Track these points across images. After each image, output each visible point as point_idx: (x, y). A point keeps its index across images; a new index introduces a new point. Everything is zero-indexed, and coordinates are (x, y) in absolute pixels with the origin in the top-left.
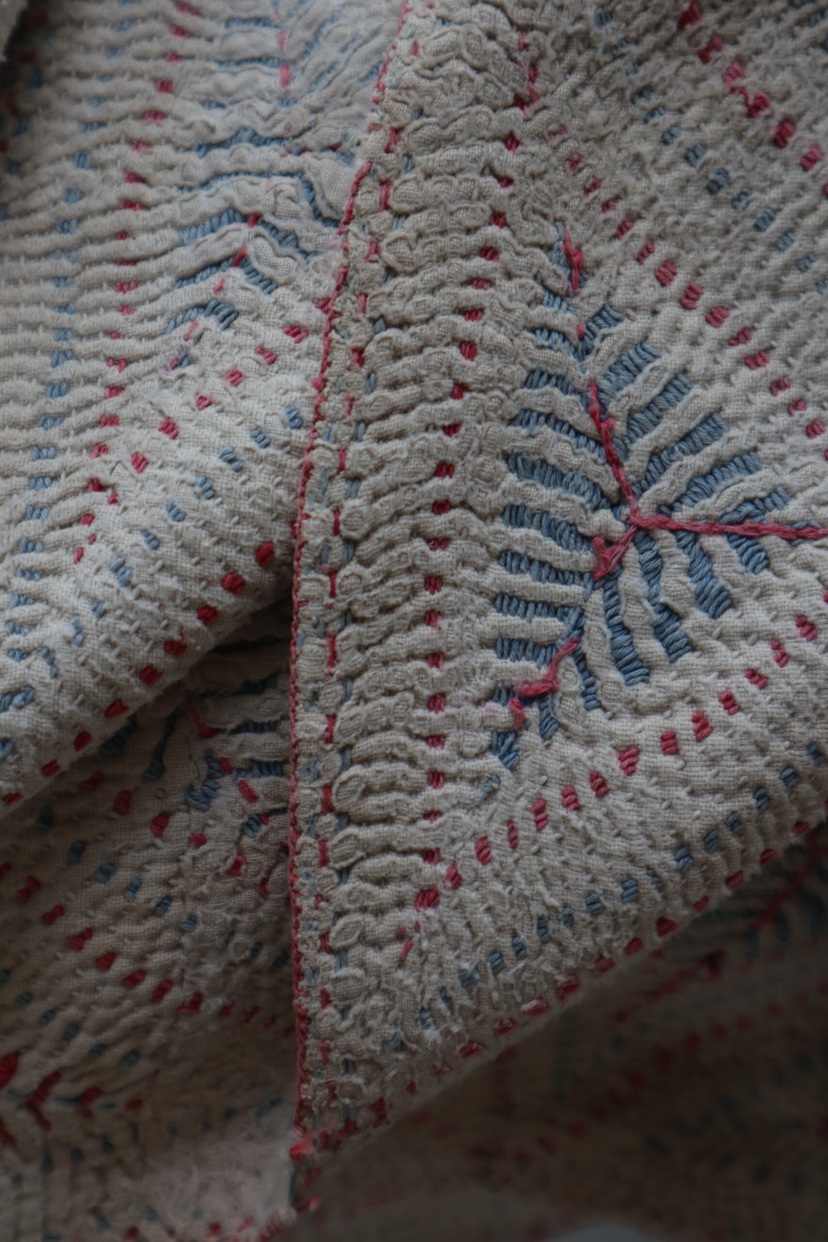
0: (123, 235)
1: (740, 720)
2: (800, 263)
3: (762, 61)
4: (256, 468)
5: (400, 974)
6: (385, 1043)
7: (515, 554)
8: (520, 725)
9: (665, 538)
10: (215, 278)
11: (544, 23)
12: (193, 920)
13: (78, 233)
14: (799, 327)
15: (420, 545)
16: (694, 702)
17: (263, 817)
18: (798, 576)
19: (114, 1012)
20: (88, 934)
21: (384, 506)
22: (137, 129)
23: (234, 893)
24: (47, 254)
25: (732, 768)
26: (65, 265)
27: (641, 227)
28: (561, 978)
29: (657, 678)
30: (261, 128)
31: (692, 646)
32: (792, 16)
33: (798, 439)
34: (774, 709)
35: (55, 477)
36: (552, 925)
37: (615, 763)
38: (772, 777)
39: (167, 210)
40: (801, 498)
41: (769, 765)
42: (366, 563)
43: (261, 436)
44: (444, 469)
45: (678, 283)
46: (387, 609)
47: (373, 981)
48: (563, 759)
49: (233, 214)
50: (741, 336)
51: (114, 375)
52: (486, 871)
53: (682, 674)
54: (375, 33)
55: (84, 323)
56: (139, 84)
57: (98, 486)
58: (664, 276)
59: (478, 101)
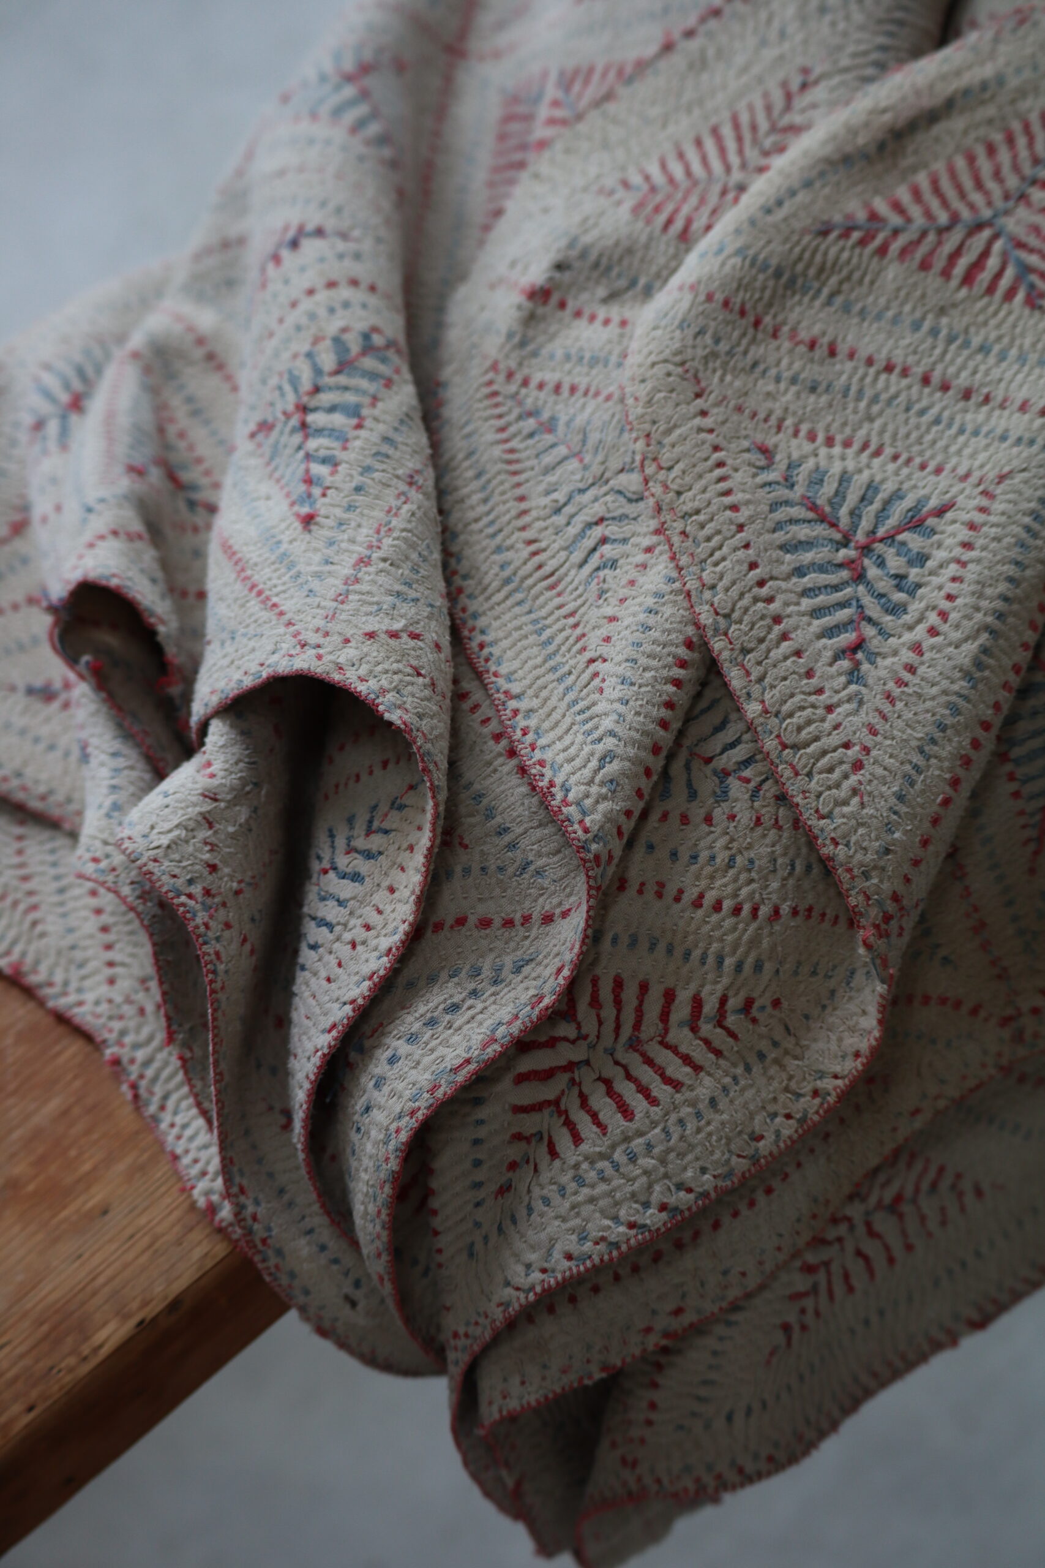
0: (540, 567)
1: (959, 601)
2: (875, 399)
3: (804, 324)
4: (664, 609)
5: (865, 811)
6: (877, 852)
7: (810, 590)
8: (857, 664)
9: (879, 547)
10: (597, 554)
11: (689, 357)
12: (751, 861)
13: (517, 579)
14: (891, 428)
15: (760, 605)
16: (934, 608)
17: (758, 788)
18: (950, 529)
19: (736, 934)
20: (701, 896)
21: (734, 592)
22: (520, 523)
23: (764, 836)
24: (507, 598)
25: (968, 625)
26: (519, 596)
27: (789, 422)
28: (948, 776)
29: (911, 608)
30: (581, 486)
31: (919, 586)
32: (806, 299)
33: (918, 474)
34: (973, 588)
35: (570, 673)
36: (926, 748)
37: (911, 654)
38: (989, 619)
39: (556, 546)
40: (934, 497)
41: (985, 614)
42: (740, 622)
43: (658, 595)
44: (753, 566)
45: (821, 437)
46: (761, 641)
47: (853, 822)
48: (886, 668)
49: (590, 525)
50: (865, 446)
51: (572, 621)
52: (879, 738)
53: (921, 600)
54: (613, 415)
55: (543, 612)
56: (508, 505)
57: (592, 661)
58: (812, 437)
59: (677, 405)
